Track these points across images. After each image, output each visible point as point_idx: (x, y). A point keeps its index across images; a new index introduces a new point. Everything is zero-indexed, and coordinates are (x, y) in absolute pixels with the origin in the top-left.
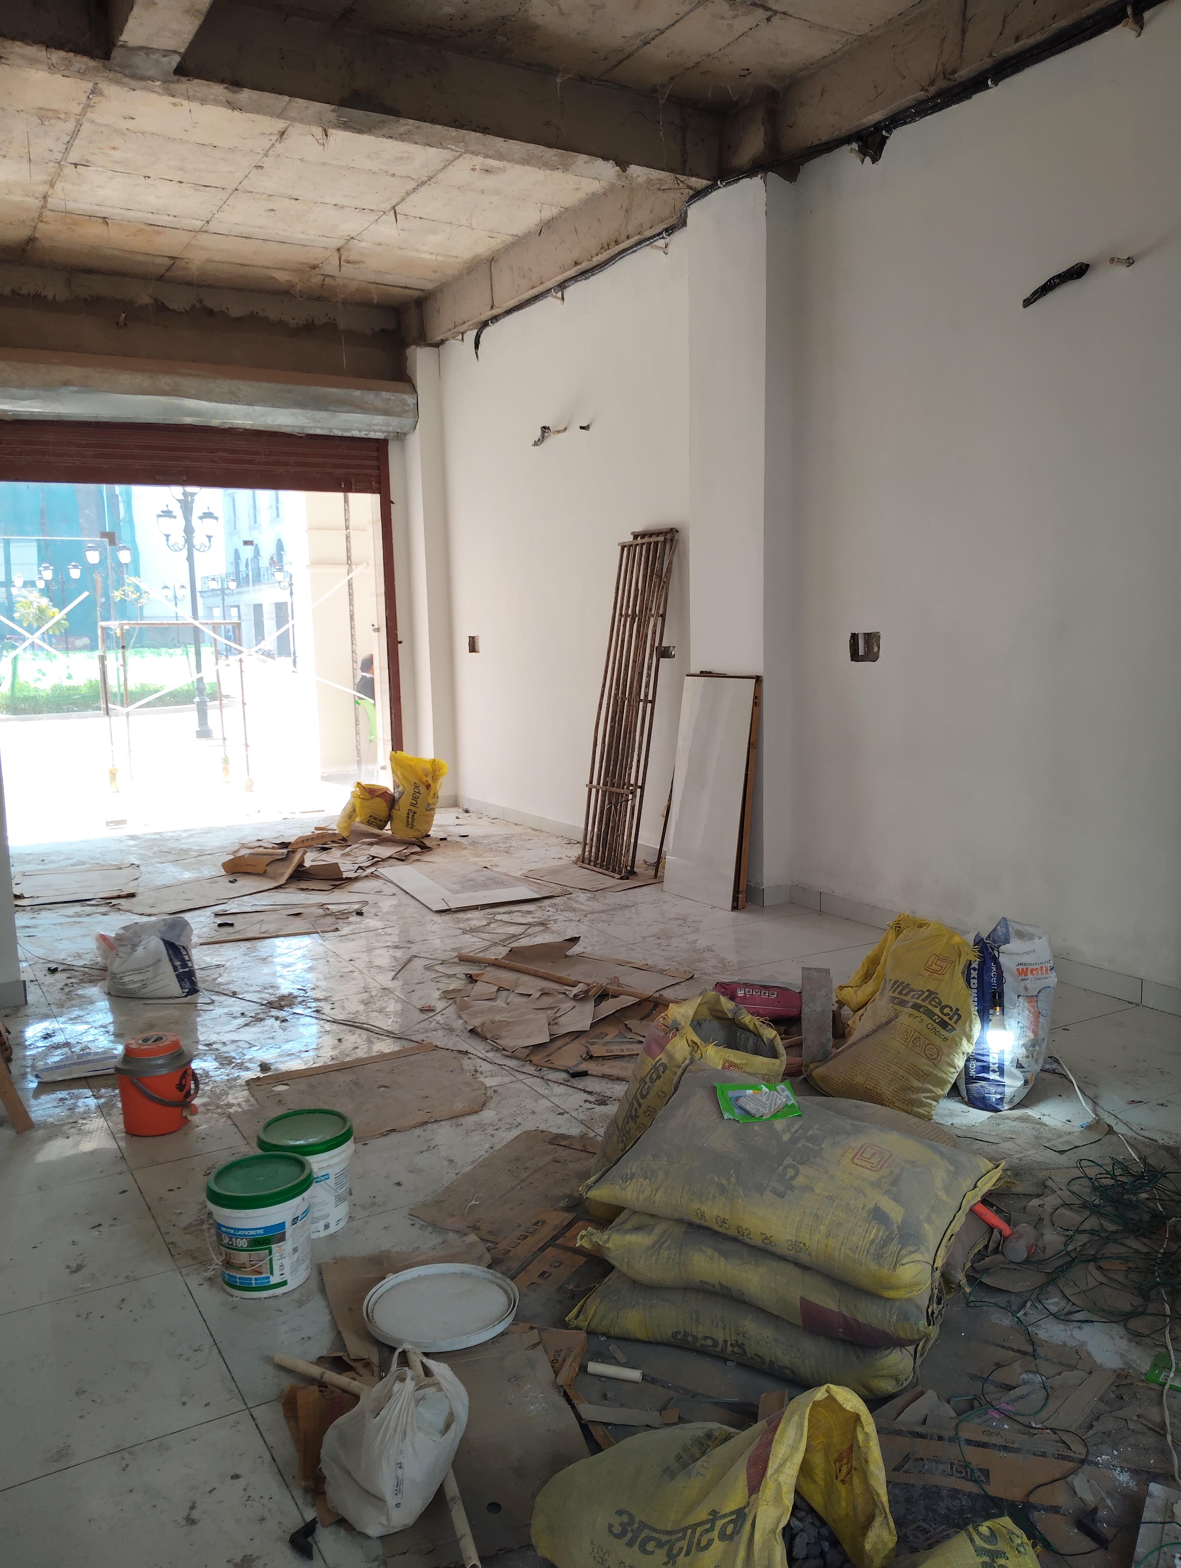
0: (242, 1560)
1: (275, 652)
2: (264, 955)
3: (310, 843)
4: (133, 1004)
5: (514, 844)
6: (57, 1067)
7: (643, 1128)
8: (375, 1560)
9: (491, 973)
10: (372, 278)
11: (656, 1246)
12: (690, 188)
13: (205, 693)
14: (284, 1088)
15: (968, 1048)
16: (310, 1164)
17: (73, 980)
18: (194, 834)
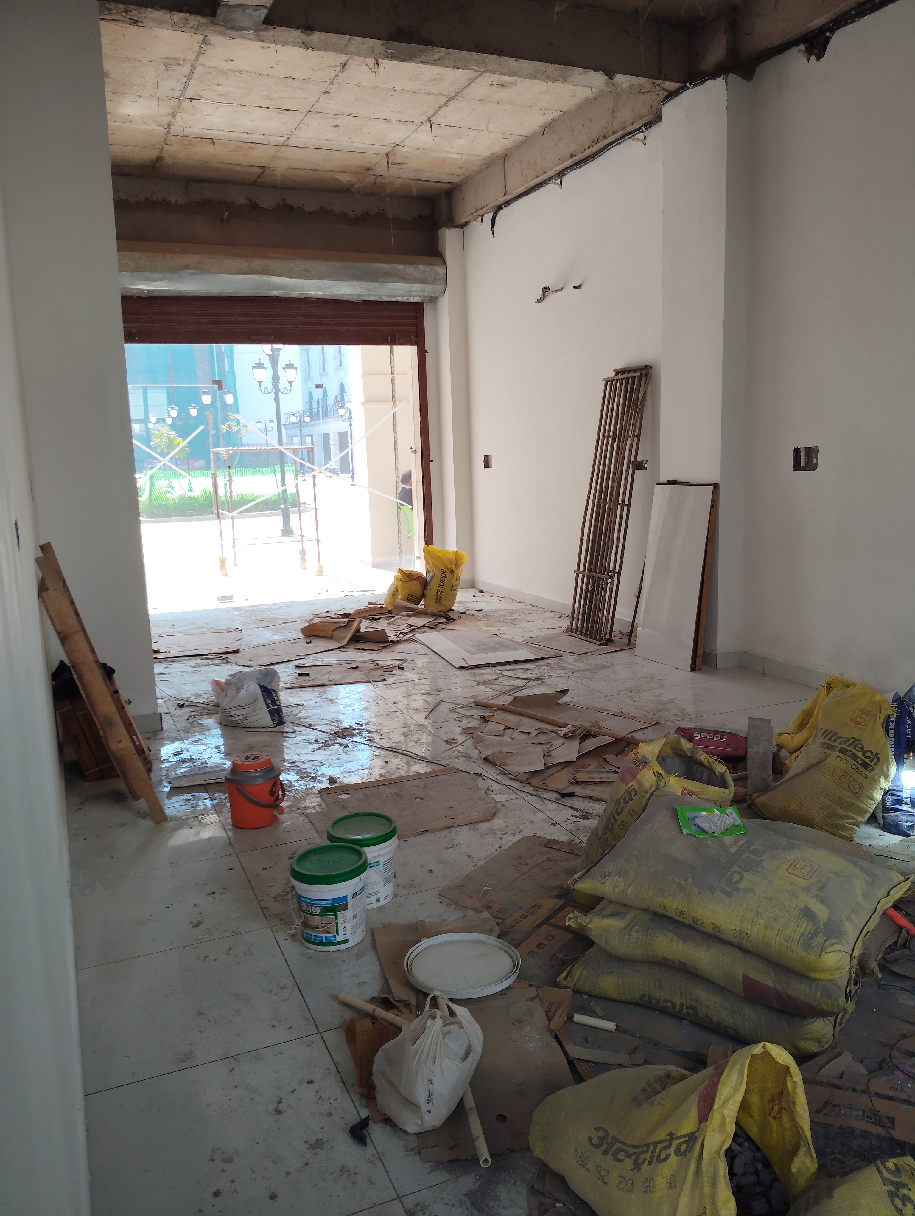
0: (315, 1142)
1: (339, 470)
2: (331, 698)
3: (364, 614)
4: (238, 731)
5: (517, 617)
6: (184, 776)
7: (618, 838)
8: (412, 1150)
9: (499, 716)
10: (412, 175)
11: (629, 929)
12: (665, 90)
13: (288, 502)
14: (346, 796)
15: (885, 784)
16: (365, 853)
17: (194, 713)
18: (281, 607)
